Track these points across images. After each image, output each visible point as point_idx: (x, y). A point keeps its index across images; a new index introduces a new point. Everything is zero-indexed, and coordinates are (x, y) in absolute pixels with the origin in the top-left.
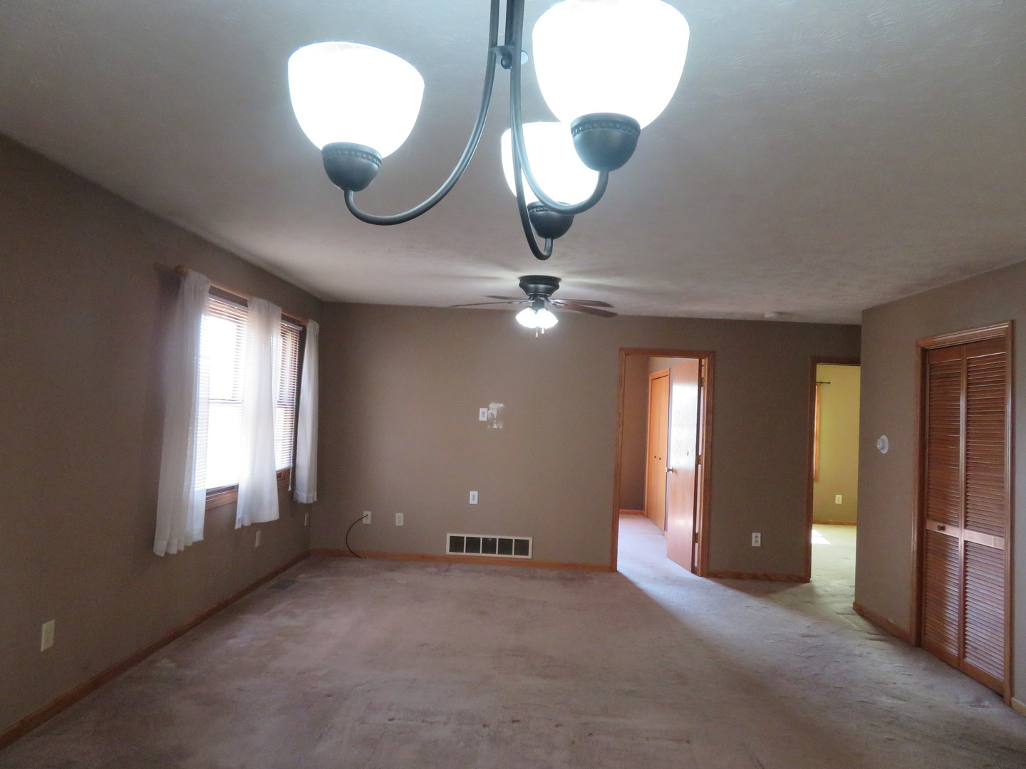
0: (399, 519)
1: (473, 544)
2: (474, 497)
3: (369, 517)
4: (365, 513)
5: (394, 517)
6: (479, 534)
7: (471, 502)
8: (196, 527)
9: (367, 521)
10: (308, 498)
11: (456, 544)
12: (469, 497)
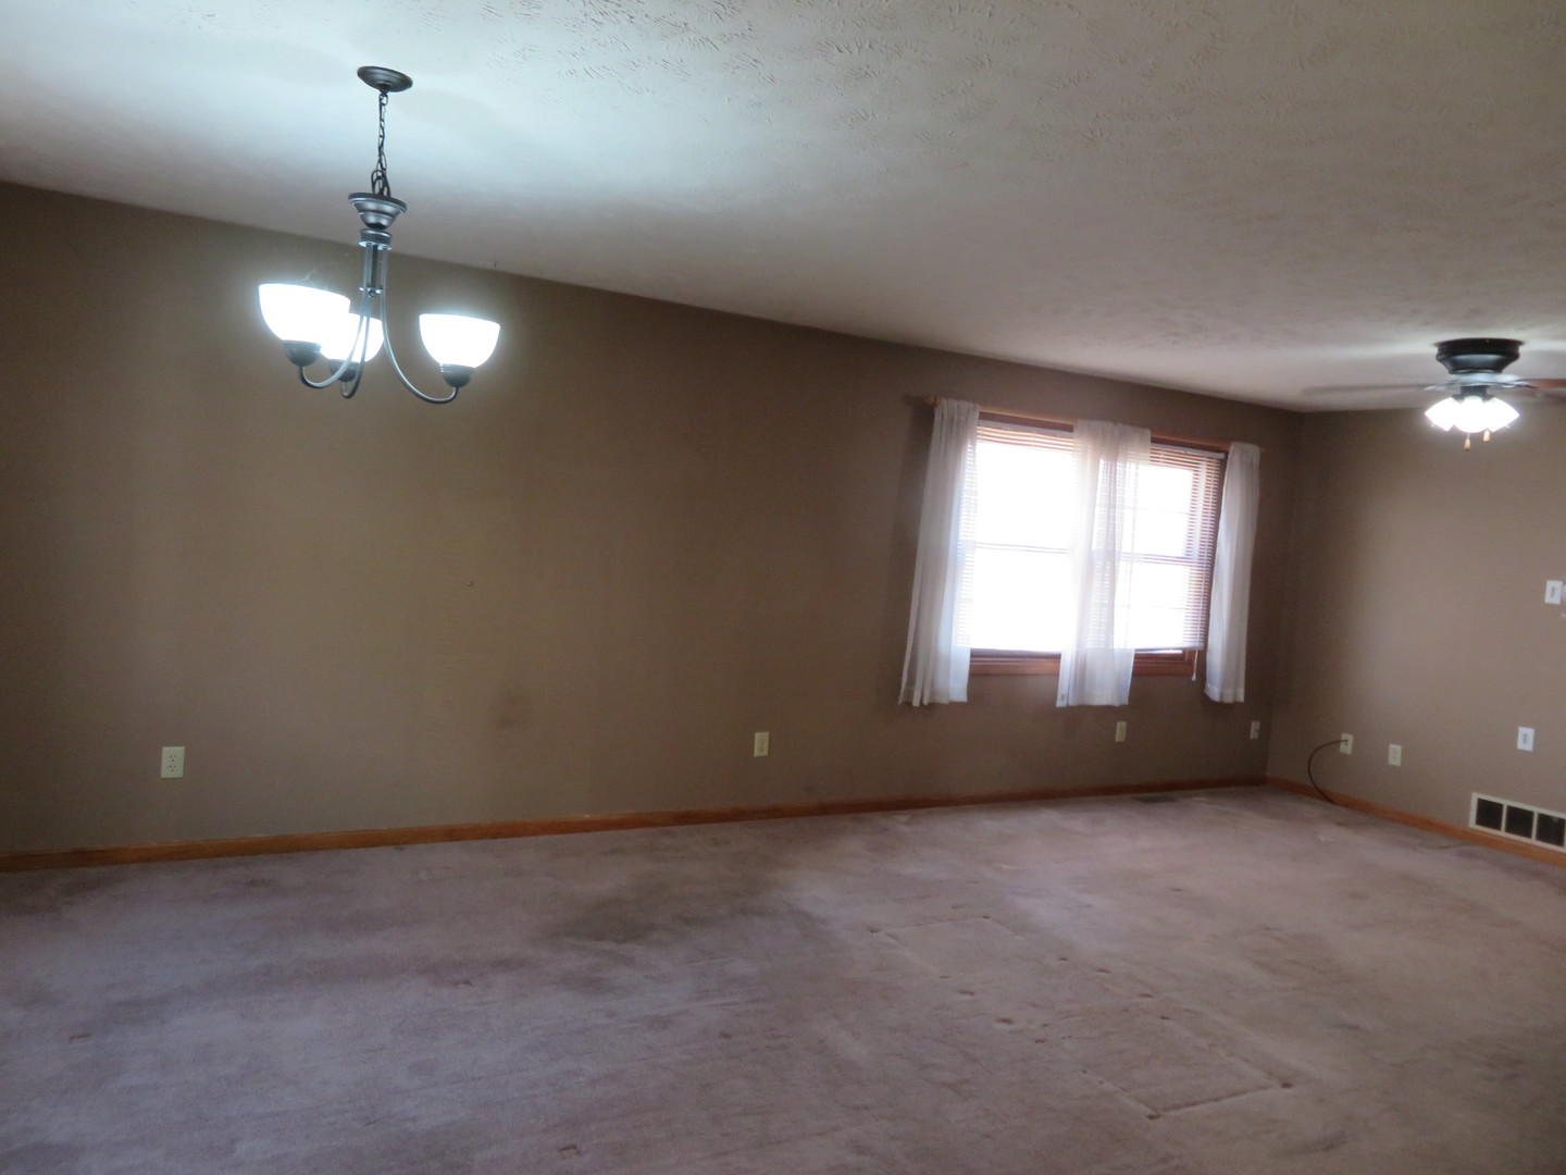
0: (1395, 754)
1: (1520, 821)
2: (1526, 739)
3: (1350, 744)
4: (1344, 736)
5: (1387, 751)
6: (1535, 805)
7: (1521, 746)
8: (956, 686)
9: (1346, 748)
10: (1222, 695)
11: (1489, 814)
12: (1516, 736)
